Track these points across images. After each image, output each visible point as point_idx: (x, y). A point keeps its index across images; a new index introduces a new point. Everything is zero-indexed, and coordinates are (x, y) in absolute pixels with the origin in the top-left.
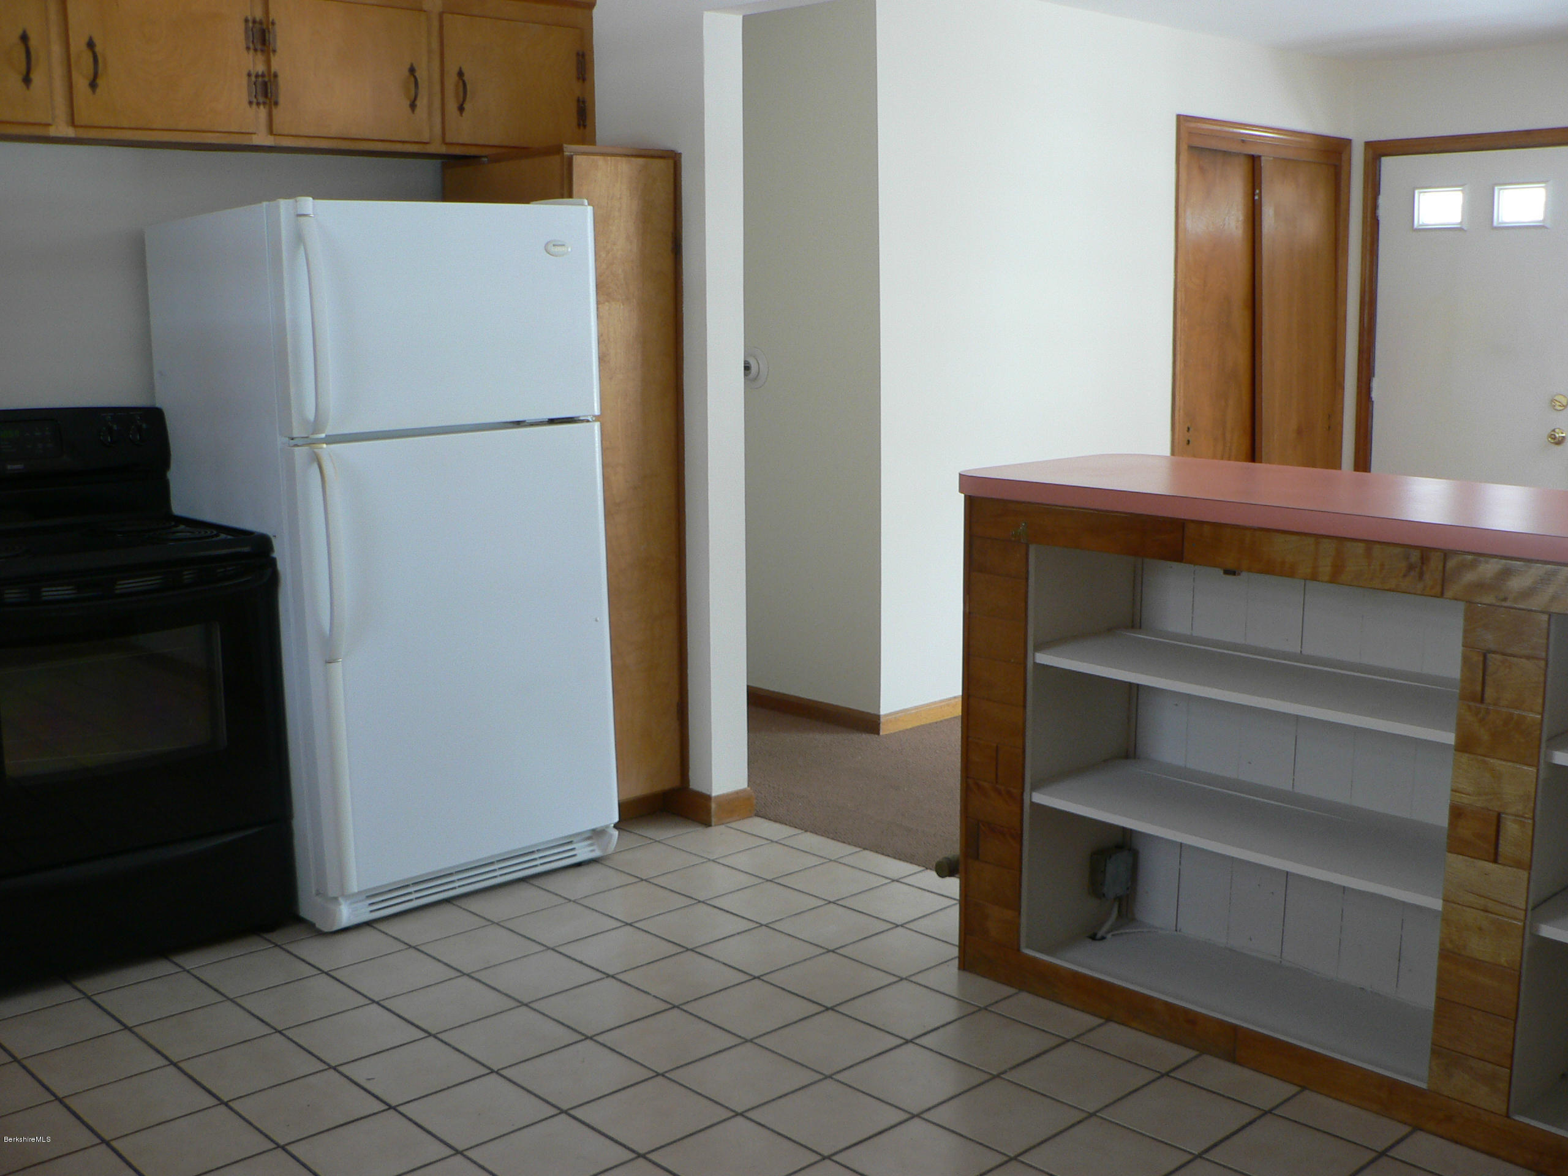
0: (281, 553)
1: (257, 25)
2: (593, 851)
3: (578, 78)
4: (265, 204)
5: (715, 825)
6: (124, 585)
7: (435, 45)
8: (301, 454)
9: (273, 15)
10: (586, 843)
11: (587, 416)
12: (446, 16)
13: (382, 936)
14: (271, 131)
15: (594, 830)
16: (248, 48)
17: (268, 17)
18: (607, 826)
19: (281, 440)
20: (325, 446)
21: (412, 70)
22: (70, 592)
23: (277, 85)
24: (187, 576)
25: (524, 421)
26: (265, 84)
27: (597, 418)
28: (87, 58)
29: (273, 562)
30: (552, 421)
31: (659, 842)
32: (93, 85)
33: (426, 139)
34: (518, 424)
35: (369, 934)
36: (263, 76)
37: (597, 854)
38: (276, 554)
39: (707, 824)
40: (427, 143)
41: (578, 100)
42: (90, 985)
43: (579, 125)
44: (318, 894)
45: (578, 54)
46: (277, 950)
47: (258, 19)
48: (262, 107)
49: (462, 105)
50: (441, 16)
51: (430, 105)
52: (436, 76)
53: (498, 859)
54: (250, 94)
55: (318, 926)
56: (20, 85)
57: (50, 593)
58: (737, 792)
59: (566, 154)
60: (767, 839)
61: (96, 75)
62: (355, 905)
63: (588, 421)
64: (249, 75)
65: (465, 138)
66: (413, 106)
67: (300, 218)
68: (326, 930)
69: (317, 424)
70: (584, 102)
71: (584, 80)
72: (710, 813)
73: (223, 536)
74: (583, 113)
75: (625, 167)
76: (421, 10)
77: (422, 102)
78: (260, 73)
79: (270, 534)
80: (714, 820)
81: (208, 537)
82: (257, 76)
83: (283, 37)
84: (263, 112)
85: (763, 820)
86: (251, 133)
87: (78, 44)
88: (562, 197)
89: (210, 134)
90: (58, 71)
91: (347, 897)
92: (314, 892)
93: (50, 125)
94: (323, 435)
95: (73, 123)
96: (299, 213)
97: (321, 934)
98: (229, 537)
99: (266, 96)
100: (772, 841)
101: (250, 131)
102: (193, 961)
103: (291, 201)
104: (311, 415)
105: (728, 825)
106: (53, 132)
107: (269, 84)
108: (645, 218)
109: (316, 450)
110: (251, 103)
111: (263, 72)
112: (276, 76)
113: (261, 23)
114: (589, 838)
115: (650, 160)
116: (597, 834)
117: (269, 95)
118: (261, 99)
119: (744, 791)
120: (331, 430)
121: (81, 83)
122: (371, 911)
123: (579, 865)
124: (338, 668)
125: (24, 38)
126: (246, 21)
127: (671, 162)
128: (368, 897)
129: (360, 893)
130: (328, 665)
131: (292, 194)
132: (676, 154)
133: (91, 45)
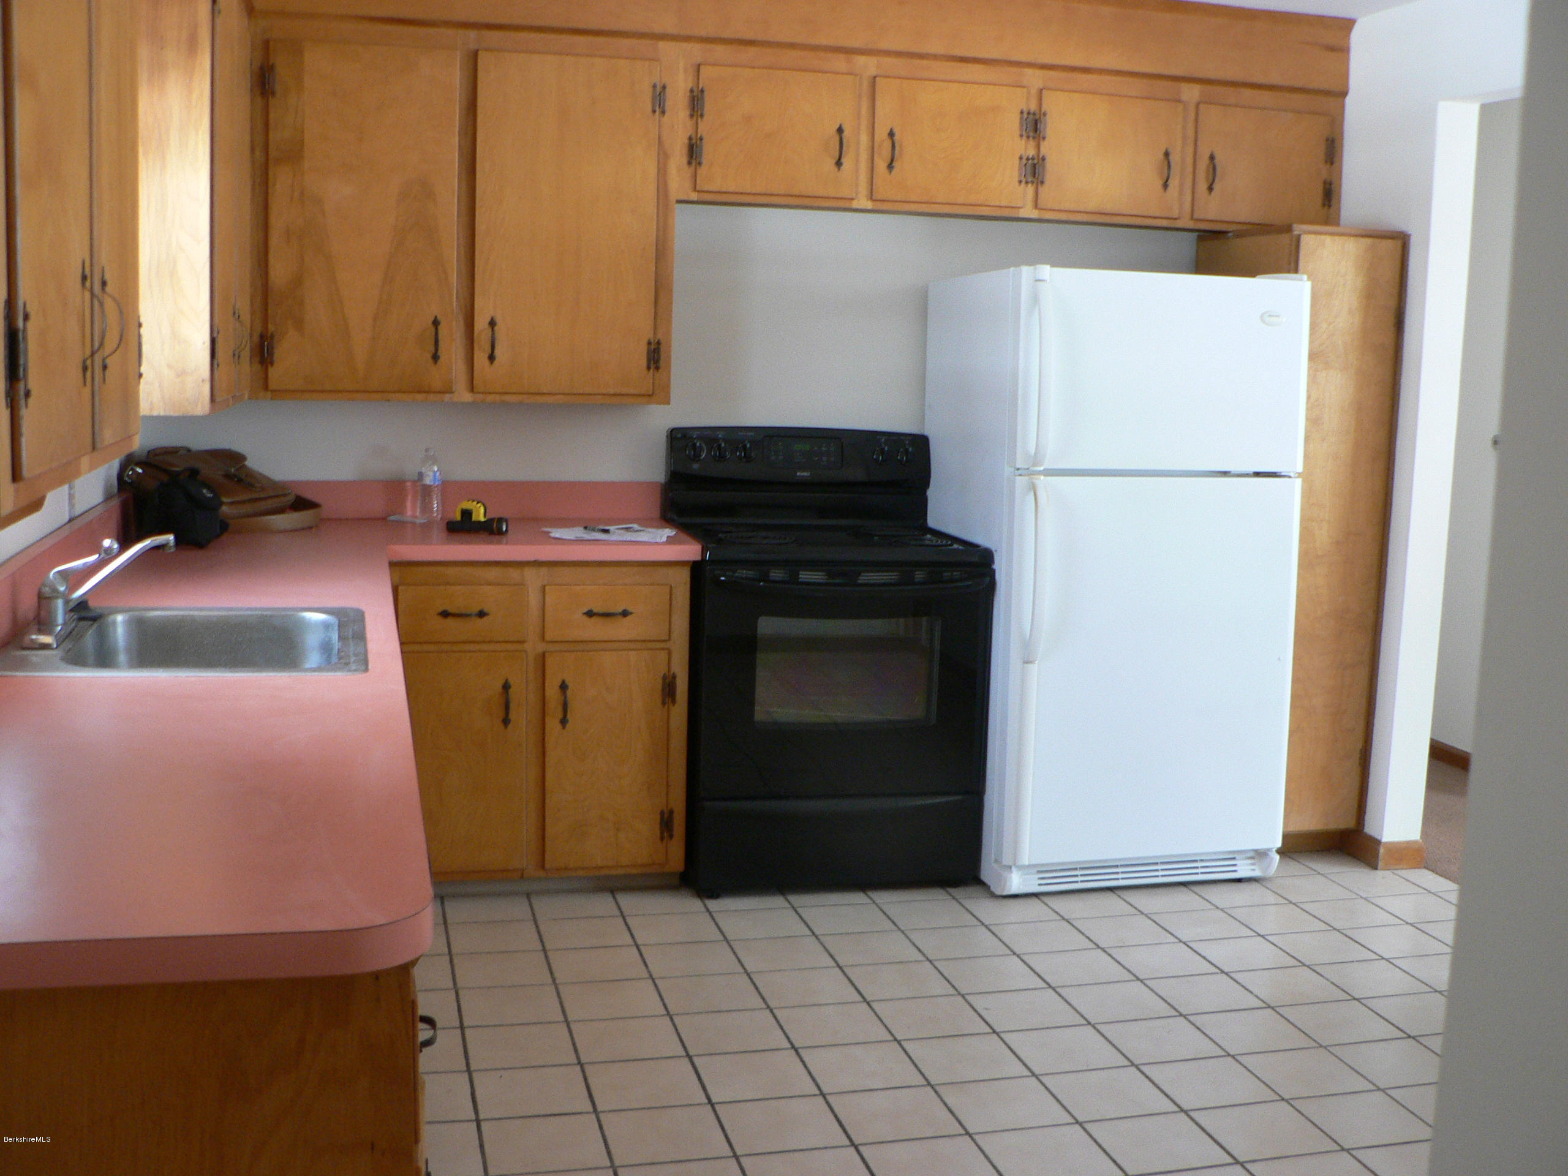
0: (1000, 566)
1: (1031, 117)
2: (1254, 870)
3: (1326, 162)
4: (1012, 269)
5: (1381, 870)
6: (868, 577)
7: (1191, 133)
8: (1021, 482)
9: (1045, 108)
10: (1249, 861)
11: (1289, 472)
12: (1201, 106)
13: (1045, 907)
14: (1036, 206)
15: (1256, 851)
16: (1021, 136)
17: (1040, 110)
18: (1269, 850)
19: (1008, 470)
20: (1042, 477)
21: (1167, 154)
22: (820, 577)
23: (1044, 167)
24: (919, 575)
25: (1229, 472)
26: (1034, 166)
27: (1299, 475)
28: (887, 144)
29: (994, 571)
30: (1257, 474)
31: (1322, 874)
32: (890, 167)
33: (1175, 214)
34: (1225, 474)
35: (1034, 904)
36: (1033, 159)
37: (1257, 873)
38: (996, 566)
39: (1375, 867)
40: (1175, 219)
41: (1325, 183)
42: (798, 900)
43: (1324, 205)
44: (996, 861)
45: (1327, 140)
46: (954, 902)
47: (1032, 111)
48: (1030, 185)
49: (1211, 185)
50: (1198, 105)
51: (1181, 185)
52: (1189, 160)
53: (1162, 861)
54: (1020, 175)
55: (992, 889)
56: (834, 168)
57: (805, 576)
58: (1408, 842)
59: (1296, 233)
60: (1425, 889)
61: (892, 160)
62: (1026, 877)
63: (1290, 477)
64: (1021, 158)
65: (1211, 216)
66: (1165, 185)
67: (1038, 283)
68: (998, 892)
69: (1036, 459)
70: (1331, 184)
71: (1332, 163)
72: (1378, 857)
73: (955, 546)
74: (1330, 194)
75: (1352, 248)
76: (1179, 101)
77: (1174, 183)
78: (1031, 157)
79: (993, 549)
80: (1380, 864)
81: (942, 546)
82: (1028, 159)
83: (1052, 127)
84: (1030, 189)
85: (1430, 873)
86: (1019, 208)
87: (881, 134)
88: (1289, 272)
89: (984, 208)
90: (864, 156)
91: (1021, 868)
92: (993, 860)
93: (852, 199)
94: (1042, 468)
95: (871, 197)
96: (1037, 278)
97: (994, 896)
98: (960, 547)
99: (1034, 176)
100: (1430, 892)
101: (1018, 205)
102: (884, 898)
103: (1032, 267)
104: (1032, 450)
105: (1396, 872)
106: (855, 204)
107: (1037, 166)
108: (1369, 295)
109: (1034, 480)
110: (1020, 182)
111: (1033, 156)
112: (1043, 159)
113: (1034, 114)
114: (1252, 858)
115: (1377, 240)
116: (1260, 855)
117: (1037, 175)
118: (1030, 179)
119: (1416, 842)
120: (1047, 464)
121: (881, 165)
122: (1040, 885)
123: (1239, 880)
124: (1034, 668)
125: (840, 130)
126: (1022, 112)
127: (1399, 243)
128: (1039, 872)
129: (1030, 866)
130: (1026, 665)
131: (1033, 261)
132: (1405, 235)
133: (891, 134)
